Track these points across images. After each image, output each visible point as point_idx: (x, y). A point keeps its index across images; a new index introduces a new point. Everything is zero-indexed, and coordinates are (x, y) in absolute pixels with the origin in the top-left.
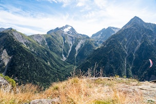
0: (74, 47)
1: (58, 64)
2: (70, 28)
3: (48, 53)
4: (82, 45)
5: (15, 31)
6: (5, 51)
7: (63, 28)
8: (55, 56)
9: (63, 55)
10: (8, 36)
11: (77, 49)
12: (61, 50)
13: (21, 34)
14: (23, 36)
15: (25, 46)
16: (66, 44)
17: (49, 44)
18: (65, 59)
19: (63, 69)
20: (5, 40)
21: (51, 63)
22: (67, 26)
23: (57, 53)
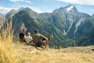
0: (74, 24)
1: (60, 37)
2: (72, 7)
3: (52, 27)
4: (82, 23)
5: (30, 10)
6: (23, 24)
7: (66, 7)
8: (58, 30)
9: (64, 31)
10: (26, 14)
11: (77, 26)
12: (63, 26)
13: (34, 12)
14: (35, 14)
15: (36, 21)
16: (68, 22)
17: (54, 20)
18: (65, 33)
19: (63, 41)
20: (24, 16)
21: (54, 36)
22: (70, 6)
23: (60, 28)
